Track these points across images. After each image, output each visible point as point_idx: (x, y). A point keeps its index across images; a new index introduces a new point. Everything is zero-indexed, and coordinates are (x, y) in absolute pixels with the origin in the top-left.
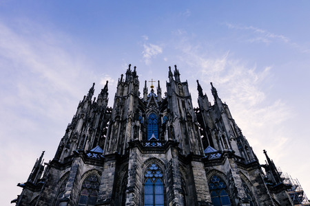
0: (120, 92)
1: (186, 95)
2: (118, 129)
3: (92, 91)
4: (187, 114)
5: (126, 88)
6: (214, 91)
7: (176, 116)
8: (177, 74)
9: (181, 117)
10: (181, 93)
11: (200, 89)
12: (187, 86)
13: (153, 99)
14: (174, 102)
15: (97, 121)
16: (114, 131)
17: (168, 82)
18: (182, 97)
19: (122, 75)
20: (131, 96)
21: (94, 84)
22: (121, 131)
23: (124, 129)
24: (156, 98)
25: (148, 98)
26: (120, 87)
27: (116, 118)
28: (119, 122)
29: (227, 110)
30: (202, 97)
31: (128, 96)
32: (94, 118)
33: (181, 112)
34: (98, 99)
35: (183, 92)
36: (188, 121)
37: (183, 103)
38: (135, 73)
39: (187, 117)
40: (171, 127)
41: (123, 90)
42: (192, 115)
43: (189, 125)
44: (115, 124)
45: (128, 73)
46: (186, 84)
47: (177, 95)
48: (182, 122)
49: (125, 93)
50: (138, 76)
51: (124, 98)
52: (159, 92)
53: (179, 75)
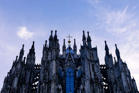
0: (45, 56)
1: (95, 59)
2: (45, 88)
3: (22, 52)
4: (95, 76)
5: (50, 53)
6: (117, 52)
7: (87, 78)
8: (89, 40)
9: (91, 78)
10: (92, 58)
11: (107, 49)
12: (96, 51)
13: (70, 56)
14: (86, 66)
15: (28, 77)
16: (43, 90)
17: (82, 45)
18: (92, 61)
19: (46, 41)
20: (54, 61)
21: (23, 45)
22: (47, 90)
23: (49, 88)
24: (73, 55)
25: (67, 55)
26: (45, 52)
27: (43, 79)
28: (46, 83)
29: (126, 68)
30: (108, 56)
31: (52, 61)
32: (26, 75)
33: (91, 74)
34: (28, 58)
35: (93, 57)
36: (96, 82)
37: (93, 66)
38: (56, 36)
39: (95, 79)
40: (84, 89)
41: (47, 55)
42: (99, 77)
43: (96, 85)
44: (43, 84)
45: (51, 39)
46: (95, 49)
47: (89, 60)
48: (92, 82)
49: (49, 58)
50: (58, 40)
51: (48, 62)
52: (75, 49)
53: (91, 41)
